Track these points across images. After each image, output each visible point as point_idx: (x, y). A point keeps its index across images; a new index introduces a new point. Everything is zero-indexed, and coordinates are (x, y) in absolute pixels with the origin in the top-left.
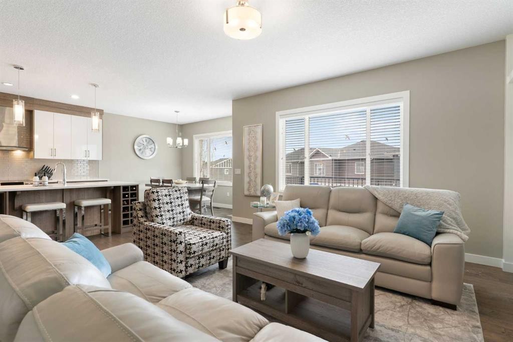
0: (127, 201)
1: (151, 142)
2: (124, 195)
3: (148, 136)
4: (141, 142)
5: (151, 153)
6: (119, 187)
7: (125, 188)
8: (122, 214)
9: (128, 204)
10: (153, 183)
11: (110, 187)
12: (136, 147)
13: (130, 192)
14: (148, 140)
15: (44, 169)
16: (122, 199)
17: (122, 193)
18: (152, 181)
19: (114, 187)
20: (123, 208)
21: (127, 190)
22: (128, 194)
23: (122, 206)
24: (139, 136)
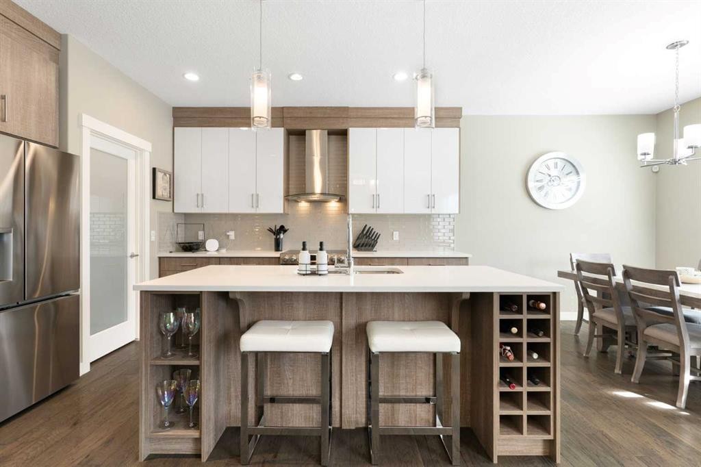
0: (516, 348)
1: (569, 168)
2: (505, 326)
3: (562, 155)
4: (545, 171)
5: (569, 194)
6: (487, 296)
7: (510, 301)
8: (497, 389)
9: (519, 357)
10: (584, 274)
11: (461, 294)
12: (531, 185)
13: (525, 316)
14: (561, 164)
15: (365, 232)
16: (498, 338)
17: (498, 316)
18: (580, 266)
19: (473, 294)
20: (502, 370)
21: (515, 307)
22: (518, 323)
23: (497, 364)
24: (541, 156)
